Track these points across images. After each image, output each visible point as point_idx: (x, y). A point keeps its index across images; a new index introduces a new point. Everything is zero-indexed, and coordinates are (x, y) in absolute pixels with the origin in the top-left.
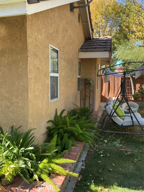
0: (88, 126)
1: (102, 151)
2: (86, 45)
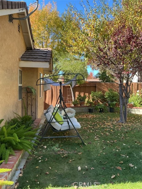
0: (28, 135)
1: (41, 157)
2: (27, 55)
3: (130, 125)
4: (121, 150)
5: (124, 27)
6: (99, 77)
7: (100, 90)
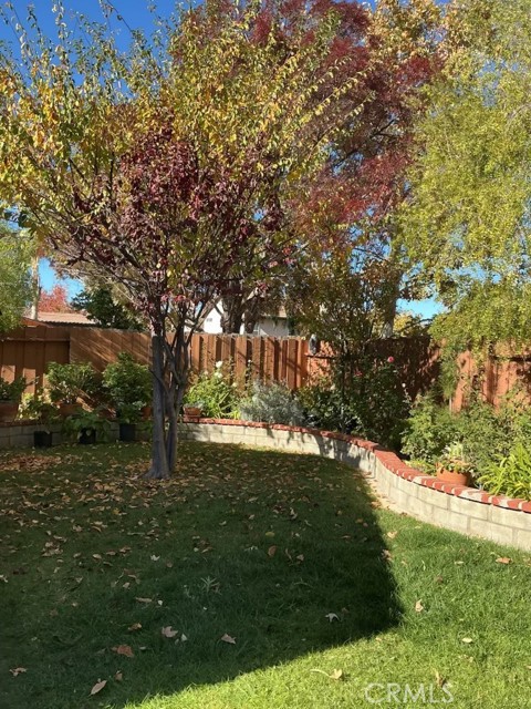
3: (184, 483)
4: (138, 581)
5: (168, 134)
6: (88, 307)
7: (85, 356)
